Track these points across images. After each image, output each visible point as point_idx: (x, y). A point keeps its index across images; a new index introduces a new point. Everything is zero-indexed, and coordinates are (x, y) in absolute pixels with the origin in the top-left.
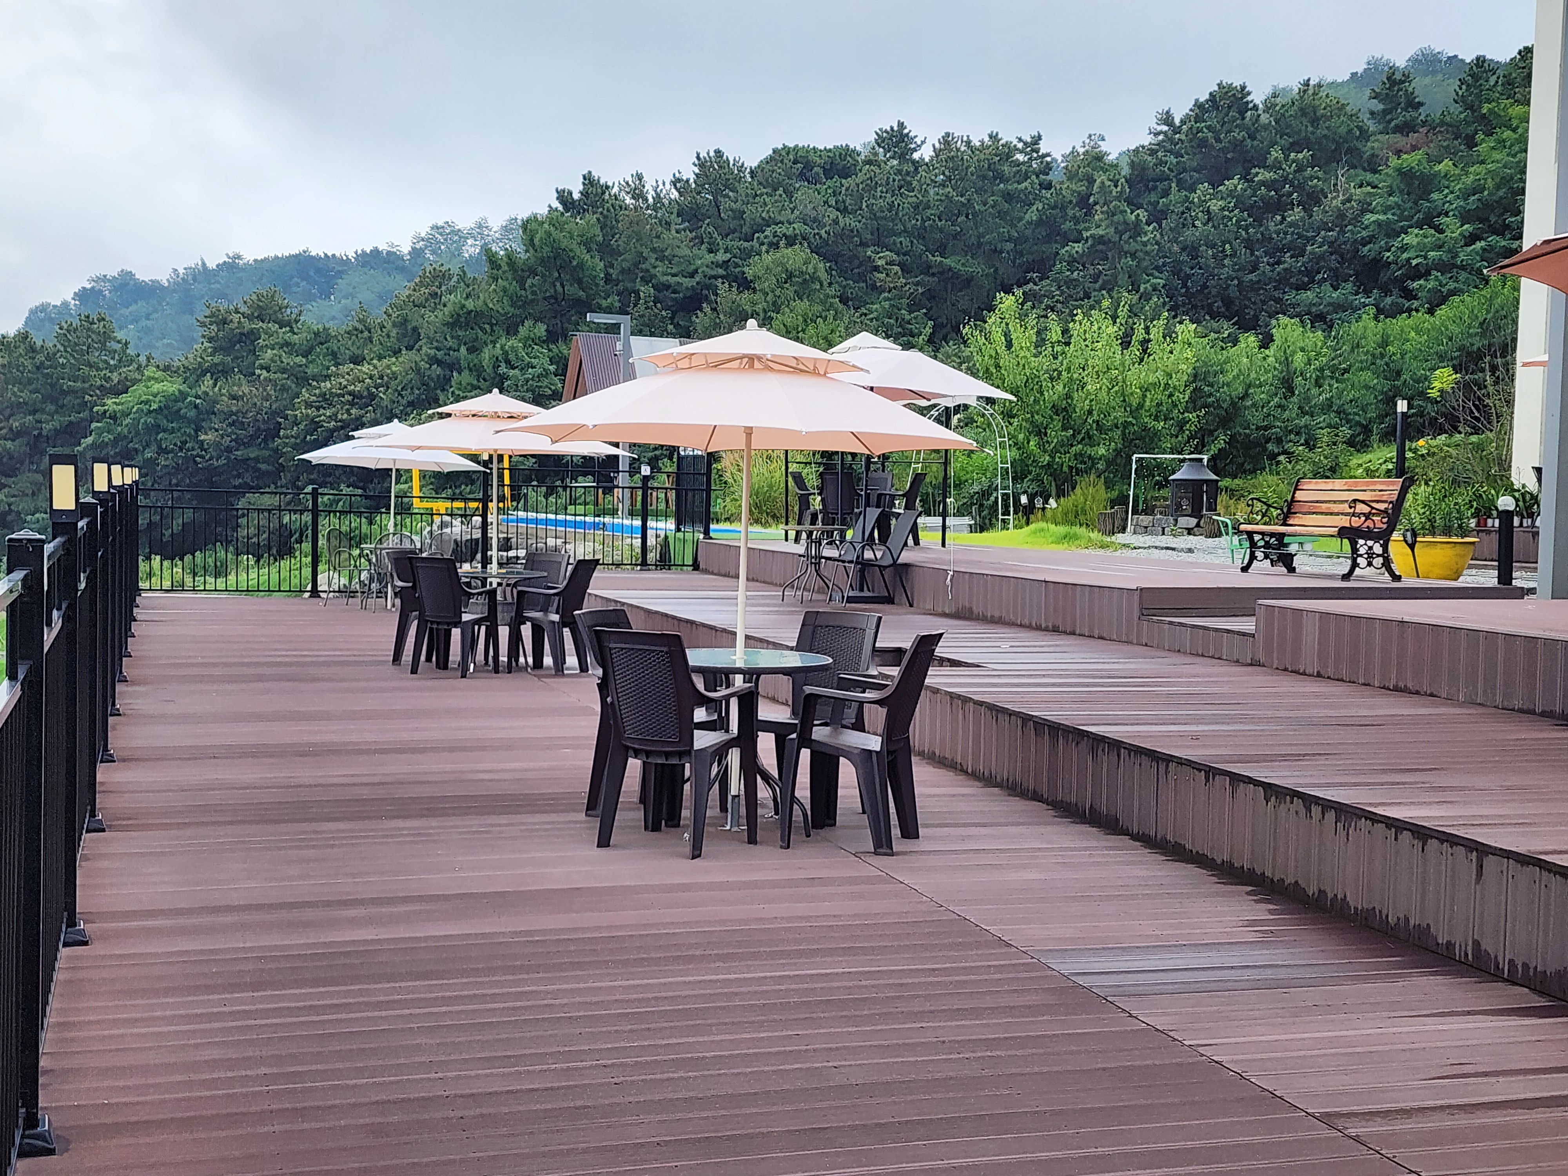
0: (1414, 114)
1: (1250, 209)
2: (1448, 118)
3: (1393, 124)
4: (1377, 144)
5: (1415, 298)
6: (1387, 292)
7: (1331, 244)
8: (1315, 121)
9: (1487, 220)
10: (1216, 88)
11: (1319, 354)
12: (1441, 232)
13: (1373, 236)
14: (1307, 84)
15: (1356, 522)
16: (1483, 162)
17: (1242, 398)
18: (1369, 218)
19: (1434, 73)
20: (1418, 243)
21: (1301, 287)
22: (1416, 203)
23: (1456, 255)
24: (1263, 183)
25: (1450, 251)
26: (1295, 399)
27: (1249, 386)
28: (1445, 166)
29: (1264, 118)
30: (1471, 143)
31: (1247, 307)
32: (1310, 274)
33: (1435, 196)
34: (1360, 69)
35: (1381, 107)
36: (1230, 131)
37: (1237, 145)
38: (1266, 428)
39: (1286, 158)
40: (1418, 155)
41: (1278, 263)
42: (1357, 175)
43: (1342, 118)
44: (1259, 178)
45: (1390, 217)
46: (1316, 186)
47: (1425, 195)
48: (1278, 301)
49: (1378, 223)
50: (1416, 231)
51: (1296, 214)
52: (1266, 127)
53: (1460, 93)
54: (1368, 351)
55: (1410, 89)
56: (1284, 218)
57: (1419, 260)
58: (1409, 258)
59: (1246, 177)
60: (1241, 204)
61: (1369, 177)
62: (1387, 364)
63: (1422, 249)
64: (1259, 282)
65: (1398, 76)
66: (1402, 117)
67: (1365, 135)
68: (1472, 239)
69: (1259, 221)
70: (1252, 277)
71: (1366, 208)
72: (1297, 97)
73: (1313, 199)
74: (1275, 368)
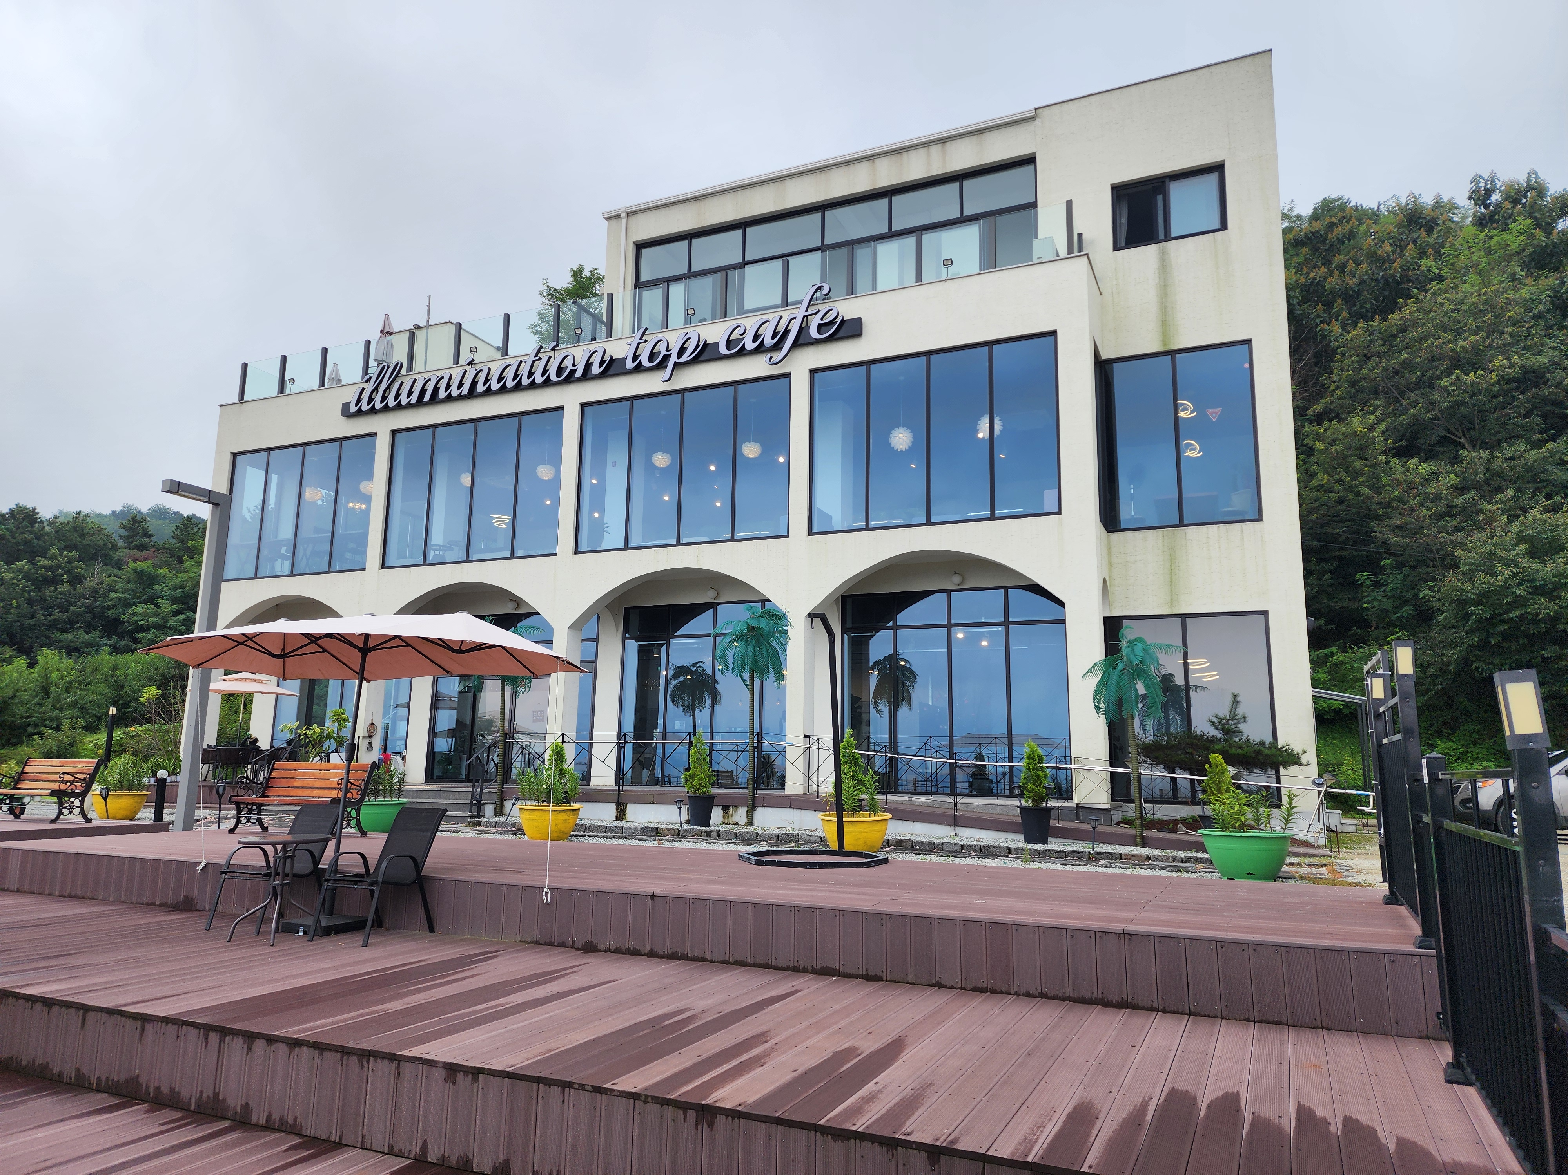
0: (148, 540)
1: (34, 582)
2: (168, 546)
3: (133, 544)
4: (121, 554)
5: (140, 643)
6: (122, 638)
7: (87, 607)
8: (83, 535)
9: (187, 603)
10: (15, 507)
11: (68, 673)
12: (159, 607)
13: (116, 606)
14: (79, 513)
15: (63, 787)
16: (187, 572)
17: (12, 698)
18: (113, 595)
19: (165, 518)
20: (143, 612)
21: (66, 631)
22: (144, 589)
23: (167, 621)
24: (44, 567)
25: (163, 618)
26: (50, 700)
27: (17, 691)
28: (164, 571)
29: (47, 529)
30: (180, 561)
31: (25, 640)
32: (72, 623)
33: (156, 587)
34: (118, 508)
35: (126, 533)
36: (23, 533)
37: (26, 542)
38: (27, 718)
39: (61, 554)
40: (148, 563)
41: (50, 615)
42: (107, 570)
43: (101, 536)
44: (41, 563)
45: (127, 596)
46: (79, 573)
47: (150, 585)
48: (48, 637)
49: (119, 599)
50: (142, 605)
51: (65, 587)
52: (48, 534)
53: (176, 533)
54: (103, 674)
55: (146, 526)
56: (56, 589)
57: (144, 622)
58: (137, 621)
59: (32, 561)
60: (27, 577)
61: (116, 571)
62: (115, 682)
63: (146, 615)
64: (35, 625)
65: (138, 518)
66: (138, 541)
67: (115, 547)
68: (177, 613)
69: (39, 589)
70: (31, 621)
71: (112, 589)
72: (71, 520)
73: (76, 580)
74: (37, 680)
